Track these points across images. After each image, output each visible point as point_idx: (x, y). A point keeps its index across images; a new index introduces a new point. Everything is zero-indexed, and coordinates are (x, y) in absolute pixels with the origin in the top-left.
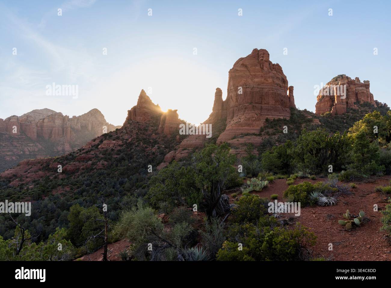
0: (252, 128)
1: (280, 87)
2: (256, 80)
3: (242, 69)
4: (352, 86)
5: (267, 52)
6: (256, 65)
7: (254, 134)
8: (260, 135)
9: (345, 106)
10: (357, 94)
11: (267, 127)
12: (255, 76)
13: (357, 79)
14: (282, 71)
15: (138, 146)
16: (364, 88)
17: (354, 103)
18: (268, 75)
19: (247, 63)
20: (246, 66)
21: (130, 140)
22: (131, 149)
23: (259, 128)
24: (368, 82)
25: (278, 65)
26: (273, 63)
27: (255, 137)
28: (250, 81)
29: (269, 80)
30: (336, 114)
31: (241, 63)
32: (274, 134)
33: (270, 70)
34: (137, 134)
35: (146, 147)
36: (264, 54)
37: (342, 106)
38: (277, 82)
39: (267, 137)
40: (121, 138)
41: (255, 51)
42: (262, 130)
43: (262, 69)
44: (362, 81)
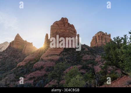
0: (57, 52)
1: (73, 34)
2: (62, 30)
3: (56, 25)
4: (104, 36)
5: (67, 19)
6: (62, 24)
7: (57, 55)
8: (59, 55)
9: (101, 43)
10: (106, 39)
11: (64, 51)
12: (61, 29)
13: (106, 33)
14: (74, 27)
15: (10, 59)
16: (108, 37)
17: (105, 42)
18: (67, 29)
19: (58, 23)
20: (58, 24)
21: (7, 56)
22: (6, 60)
23: (60, 52)
24: (110, 34)
25: (72, 25)
26: (71, 24)
27: (57, 56)
28: (59, 31)
29: (67, 31)
30: (97, 46)
31: (56, 23)
32: (66, 55)
33: (68, 27)
34: (12, 53)
35: (14, 59)
36: (65, 20)
37: (100, 43)
38: (71, 32)
39: (62, 56)
40: (3, 55)
41: (63, 18)
42: (61, 53)
43: (65, 26)
44: (108, 34)
